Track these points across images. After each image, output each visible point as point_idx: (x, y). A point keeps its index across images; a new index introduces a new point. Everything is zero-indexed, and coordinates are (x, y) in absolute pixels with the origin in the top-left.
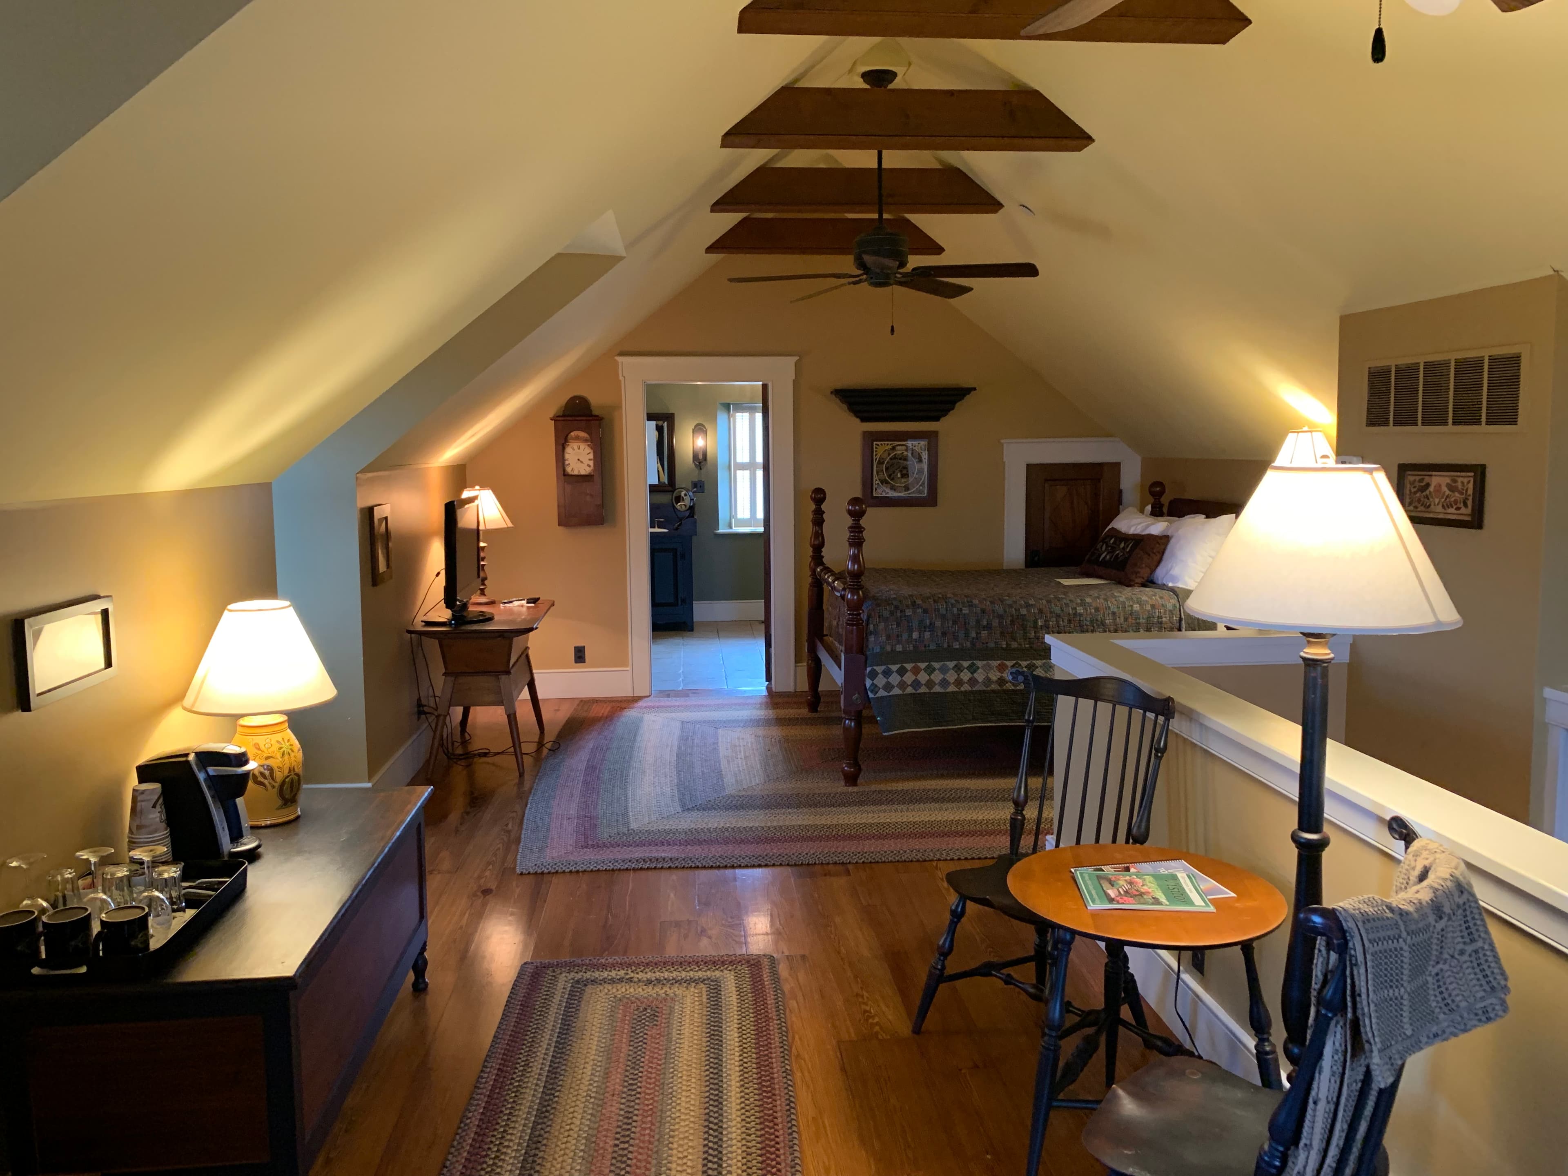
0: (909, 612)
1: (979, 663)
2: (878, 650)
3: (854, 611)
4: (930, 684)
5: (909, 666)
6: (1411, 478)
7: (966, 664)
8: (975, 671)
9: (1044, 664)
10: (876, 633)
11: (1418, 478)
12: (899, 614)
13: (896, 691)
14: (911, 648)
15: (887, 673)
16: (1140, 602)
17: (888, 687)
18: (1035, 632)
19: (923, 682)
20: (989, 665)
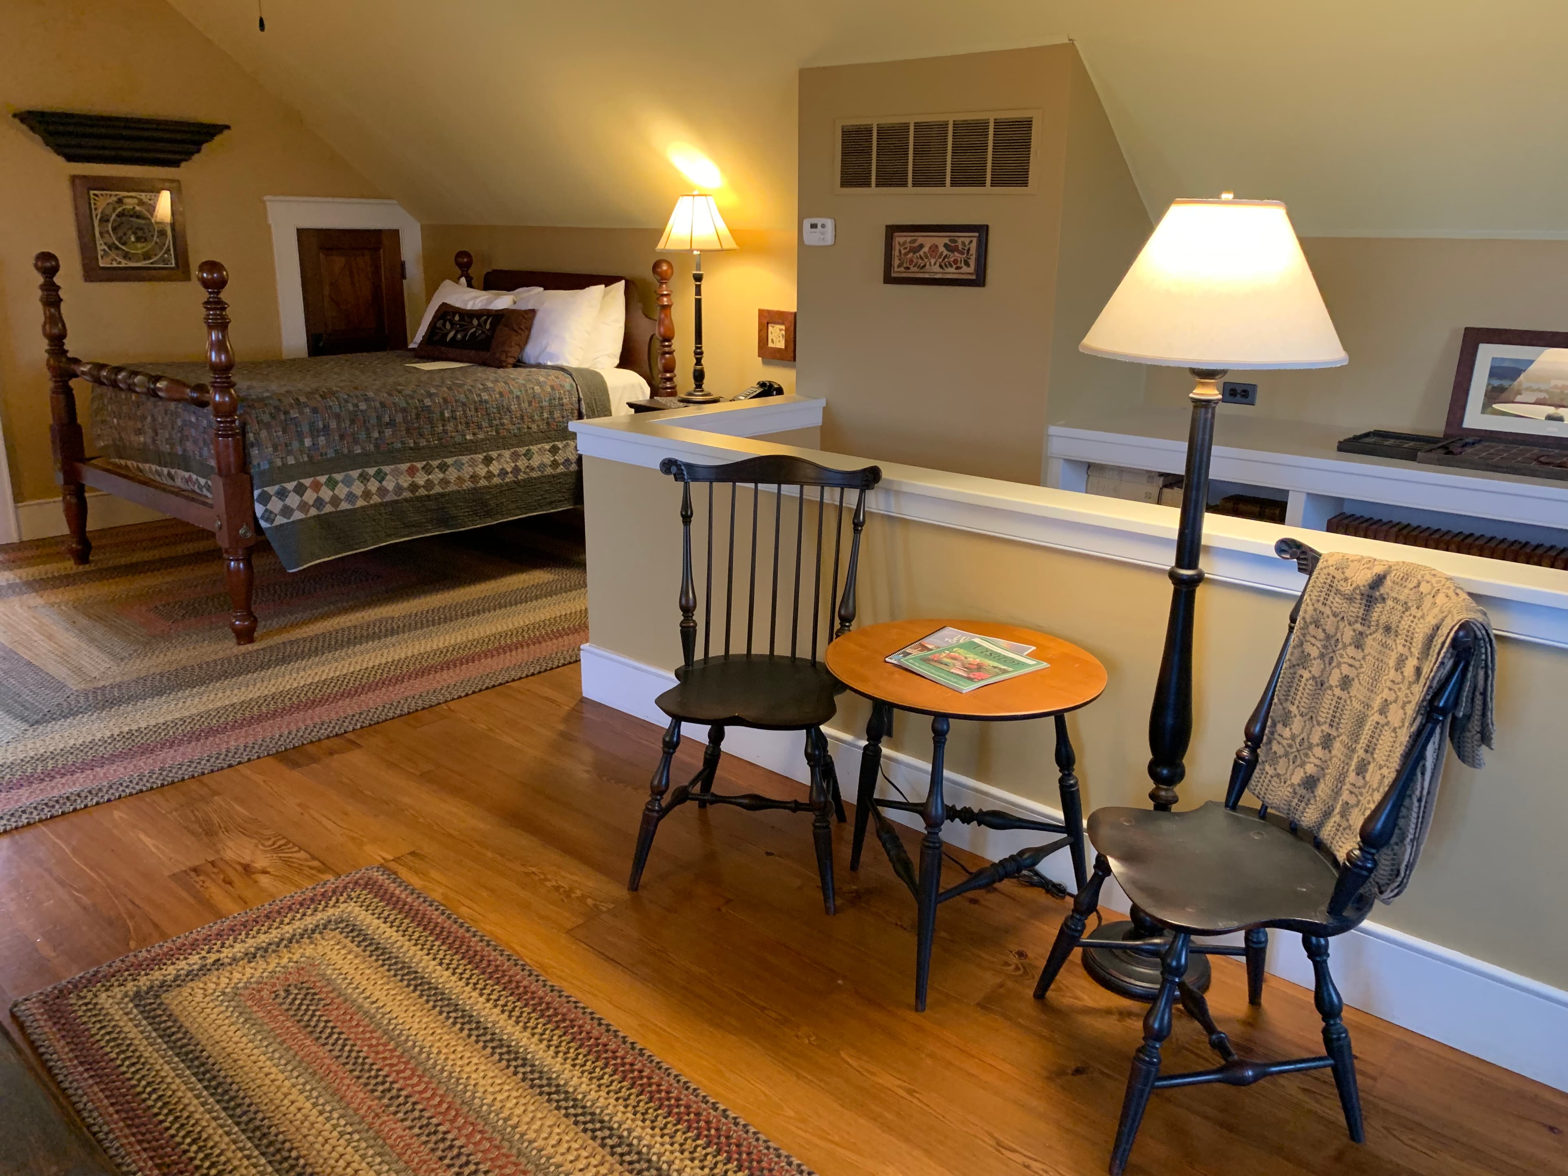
0: (294, 414)
1: (387, 469)
2: (267, 467)
3: (227, 417)
4: (335, 501)
5: (307, 482)
6: (902, 240)
7: (372, 471)
8: (383, 479)
9: (455, 462)
10: (258, 443)
11: (909, 239)
12: (283, 417)
13: (298, 515)
14: (306, 459)
15: (282, 494)
16: (539, 383)
17: (286, 511)
18: (443, 426)
19: (327, 499)
20: (397, 470)
